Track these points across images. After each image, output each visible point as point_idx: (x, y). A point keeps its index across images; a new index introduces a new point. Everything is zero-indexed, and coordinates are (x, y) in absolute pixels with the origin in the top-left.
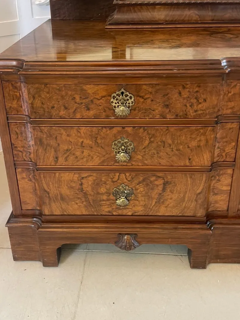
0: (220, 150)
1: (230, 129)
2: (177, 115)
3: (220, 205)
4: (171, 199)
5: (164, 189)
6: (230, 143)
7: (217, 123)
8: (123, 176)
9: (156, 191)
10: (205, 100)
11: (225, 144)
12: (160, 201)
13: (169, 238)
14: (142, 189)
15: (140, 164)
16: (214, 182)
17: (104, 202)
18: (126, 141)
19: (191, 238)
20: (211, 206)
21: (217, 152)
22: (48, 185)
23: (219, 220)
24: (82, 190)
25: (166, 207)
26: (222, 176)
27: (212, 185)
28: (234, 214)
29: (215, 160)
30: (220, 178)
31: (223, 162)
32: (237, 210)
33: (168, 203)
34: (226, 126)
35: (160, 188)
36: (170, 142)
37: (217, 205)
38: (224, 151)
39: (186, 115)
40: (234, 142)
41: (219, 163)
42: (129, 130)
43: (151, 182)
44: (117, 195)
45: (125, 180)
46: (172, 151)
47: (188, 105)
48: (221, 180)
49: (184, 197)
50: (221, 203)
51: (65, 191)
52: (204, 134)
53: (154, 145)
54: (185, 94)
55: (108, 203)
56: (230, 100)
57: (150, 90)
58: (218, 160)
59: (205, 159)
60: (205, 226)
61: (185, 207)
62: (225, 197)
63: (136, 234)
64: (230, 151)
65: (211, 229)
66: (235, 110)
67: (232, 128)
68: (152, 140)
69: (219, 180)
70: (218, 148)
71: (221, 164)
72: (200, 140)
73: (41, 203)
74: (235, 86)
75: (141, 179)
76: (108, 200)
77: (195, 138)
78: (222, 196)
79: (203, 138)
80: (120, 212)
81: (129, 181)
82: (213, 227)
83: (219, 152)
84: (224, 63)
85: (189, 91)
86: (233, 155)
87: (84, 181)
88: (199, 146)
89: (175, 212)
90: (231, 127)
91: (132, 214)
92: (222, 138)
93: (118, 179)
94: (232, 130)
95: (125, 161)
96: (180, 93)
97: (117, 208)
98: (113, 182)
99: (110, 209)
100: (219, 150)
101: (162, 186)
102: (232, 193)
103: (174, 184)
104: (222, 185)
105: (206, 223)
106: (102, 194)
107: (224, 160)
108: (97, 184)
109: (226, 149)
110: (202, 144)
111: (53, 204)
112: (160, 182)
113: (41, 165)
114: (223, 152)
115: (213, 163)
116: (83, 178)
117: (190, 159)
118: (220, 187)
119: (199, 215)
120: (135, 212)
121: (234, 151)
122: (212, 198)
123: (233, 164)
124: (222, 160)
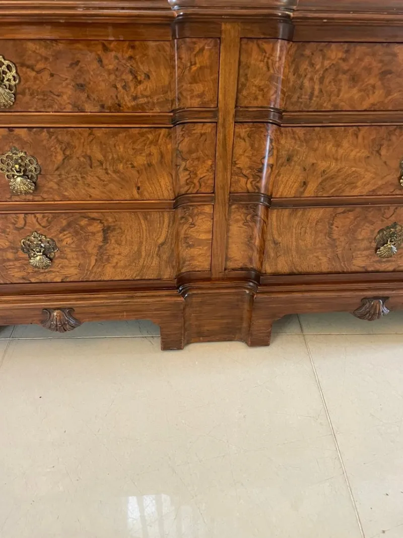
0: (189, 174)
1: (202, 135)
2: (103, 106)
3: (199, 262)
4: (119, 254)
5: (106, 239)
6: (204, 162)
7: (174, 122)
8: (31, 218)
9: (93, 243)
10: (148, 77)
11: (196, 162)
12: (103, 257)
13: (123, 312)
14: (69, 240)
15: (57, 198)
16: (185, 227)
17: (11, 263)
18: (22, 154)
19: (156, 310)
20: (185, 264)
21: (183, 176)
23: (198, 284)
25: (114, 267)
26: (197, 217)
27: (183, 232)
28: (221, 275)
29: (183, 191)
30: (194, 221)
31: (197, 193)
32: (223, 269)
33: (115, 261)
34: (194, 130)
35: (100, 237)
36: (100, 156)
37: (196, 263)
38: (196, 174)
39: (118, 107)
40: (211, 159)
41: (191, 195)
42: (23, 133)
43: (82, 228)
44: (28, 249)
45: (38, 226)
46: (107, 173)
47: (119, 86)
48: (196, 224)
49: (139, 251)
50: (200, 259)
52: (155, 142)
53: (74, 161)
54: (110, 63)
55: (18, 264)
56: (194, 80)
57: (43, 52)
58: (188, 190)
59: (163, 189)
60: (175, 292)
61: (143, 267)
62: (205, 250)
63: (71, 308)
64: (205, 175)
65: (183, 297)
66: (206, 100)
67: (205, 134)
68: (68, 153)
69: (193, 224)
70: (186, 169)
71: (193, 197)
72: (150, 154)
74: (202, 50)
75: (64, 223)
76: (17, 259)
77: (142, 150)
78: (200, 249)
79: (154, 150)
80: (41, 278)
81: (44, 227)
82: (188, 293)
83: (189, 177)
85: (116, 57)
86: (211, 182)
88: (150, 165)
89: (129, 274)
90: (203, 132)
91: (62, 280)
92: (190, 152)
93: (25, 225)
94: (204, 137)
95: (26, 193)
96: (100, 61)
97: (36, 272)
98: (18, 229)
99: (23, 274)
100: (187, 173)
101: (101, 234)
102: (214, 243)
103: (119, 231)
104: (198, 232)
105: (177, 287)
106: (4, 250)
107: (197, 191)
109: (198, 173)
110: (155, 159)
112: (97, 227)
114: (194, 176)
115: (178, 195)
117: (139, 188)
118: (194, 234)
119: (166, 277)
120: (66, 277)
121: (211, 175)
122: (185, 253)
123: (211, 198)
124: (195, 191)
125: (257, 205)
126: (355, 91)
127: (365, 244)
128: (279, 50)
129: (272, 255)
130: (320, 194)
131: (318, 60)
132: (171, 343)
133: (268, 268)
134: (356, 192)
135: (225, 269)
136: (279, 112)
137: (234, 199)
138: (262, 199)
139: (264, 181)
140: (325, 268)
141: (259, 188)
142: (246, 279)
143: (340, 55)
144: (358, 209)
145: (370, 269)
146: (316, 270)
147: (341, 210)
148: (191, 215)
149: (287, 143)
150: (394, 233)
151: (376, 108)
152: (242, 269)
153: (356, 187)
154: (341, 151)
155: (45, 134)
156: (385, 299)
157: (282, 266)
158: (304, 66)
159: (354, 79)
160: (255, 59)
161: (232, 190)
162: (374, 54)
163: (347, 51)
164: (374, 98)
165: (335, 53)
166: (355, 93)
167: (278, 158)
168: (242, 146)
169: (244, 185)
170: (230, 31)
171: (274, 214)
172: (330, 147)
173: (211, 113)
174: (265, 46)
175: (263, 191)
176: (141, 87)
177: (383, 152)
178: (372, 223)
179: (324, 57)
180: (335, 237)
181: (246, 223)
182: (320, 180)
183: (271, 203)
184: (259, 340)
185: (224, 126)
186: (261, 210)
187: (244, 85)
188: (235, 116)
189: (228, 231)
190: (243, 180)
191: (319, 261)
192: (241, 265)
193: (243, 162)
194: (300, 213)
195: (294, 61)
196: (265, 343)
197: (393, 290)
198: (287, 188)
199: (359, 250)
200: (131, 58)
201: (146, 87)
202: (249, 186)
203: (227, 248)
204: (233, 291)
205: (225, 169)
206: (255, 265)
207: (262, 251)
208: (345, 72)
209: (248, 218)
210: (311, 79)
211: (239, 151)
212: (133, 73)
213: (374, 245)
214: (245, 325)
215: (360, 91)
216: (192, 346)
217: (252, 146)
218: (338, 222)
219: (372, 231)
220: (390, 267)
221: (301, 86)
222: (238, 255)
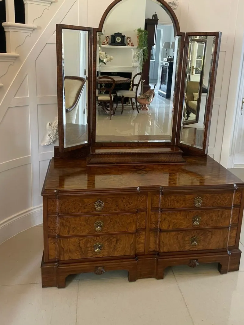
2: (121, 210)
4: (119, 247)
5: (116, 243)
6: (143, 220)
7: (137, 212)
8: (98, 238)
9: (113, 244)
10: (132, 203)
11: (141, 221)
12: (115, 249)
13: (118, 267)
14: (106, 244)
15: (106, 232)
16: (138, 238)
17: (89, 252)
18: (100, 221)
19: (128, 266)
20: (137, 250)
21: (138, 224)
22: (64, 245)
23: (141, 257)
24: (79, 246)
25: (117, 252)
27: (137, 240)
28: (147, 253)
29: (138, 228)
33: (118, 249)
34: (141, 213)
36: (119, 221)
37: (140, 249)
38: (141, 224)
39: (125, 210)
40: (145, 220)
42: (102, 216)
43: (111, 240)
44: (95, 247)
46: (120, 225)
47: (126, 205)
49: (125, 246)
51: (72, 247)
52: (132, 217)
53: (112, 222)
54: (124, 201)
55: (91, 252)
56: (142, 203)
57: (110, 200)
59: (133, 228)
60: (135, 259)
61: (126, 251)
62: (143, 245)
63: (104, 266)
64: (143, 224)
65: (137, 260)
67: (144, 214)
68: (111, 220)
69: (140, 237)
71: (140, 230)
72: (131, 220)
73: (60, 254)
74: (144, 197)
75: (106, 239)
77: (129, 219)
78: (141, 245)
80: (97, 256)
81: (101, 240)
84: (138, 189)
85: (126, 200)
86: (145, 226)
87: (81, 241)
88: (131, 222)
89: (121, 254)
91: (102, 256)
92: (140, 218)
93: (96, 240)
95: (100, 231)
96: (122, 201)
97: (95, 254)
98: (94, 241)
99: (92, 255)
101: (116, 242)
102: (146, 243)
103: (120, 240)
104: (141, 239)
105: (135, 258)
106: (89, 247)
110: (132, 221)
111: (65, 254)
112: (115, 239)
113: (61, 235)
115: (137, 230)
116: (80, 240)
117: (127, 228)
118: (140, 241)
119: (132, 254)
120: (104, 256)
121: (145, 224)
122: (137, 246)
123: (145, 230)
124: (141, 228)
125: (157, 231)
126: (178, 204)
127: (188, 242)
128: (161, 196)
129: (162, 246)
130: (173, 228)
131: (169, 199)
132: (132, 279)
133: (161, 251)
134: (182, 227)
135: (149, 251)
136: (161, 209)
137: (151, 230)
138: (159, 230)
139: (159, 225)
140: (178, 250)
141: (157, 227)
142: (155, 254)
143: (174, 197)
144: (184, 232)
145: (191, 250)
146: (175, 251)
147: (179, 232)
148: (140, 235)
149: (164, 216)
150: (195, 238)
151: (184, 207)
152: (153, 251)
153: (182, 226)
154: (177, 217)
155: (107, 216)
156: (197, 260)
157: (165, 249)
158: (166, 200)
159: (178, 202)
160: (155, 198)
161: (151, 227)
162: (181, 197)
163: (175, 197)
164: (183, 205)
165: (173, 197)
166: (178, 205)
167: (162, 219)
169: (154, 226)
170: (150, 193)
171: (162, 234)
172: (174, 216)
173: (145, 209)
174: (158, 196)
175: (159, 228)
176: (130, 205)
177: (188, 217)
178: (188, 235)
179: (170, 198)
180: (179, 240)
182: (173, 224)
183: (161, 231)
184: (160, 277)
185: (148, 212)
186: (158, 232)
187: (153, 203)
188: (151, 209)
189: (149, 239)
190: (153, 225)
191: (176, 248)
192: (153, 250)
193: (153, 220)
194: (169, 234)
195: (164, 199)
196: (162, 278)
197: (198, 256)
198: (165, 226)
199: (186, 244)
200: (129, 200)
201: (132, 205)
202: (155, 226)
203: (149, 244)
204: (151, 258)
205: (149, 221)
206: (158, 250)
207: (159, 245)
208: (175, 200)
209: (155, 235)
210: (168, 202)
211: (152, 218)
212: (129, 203)
213: (190, 242)
214: (155, 271)
215: (179, 204)
216: (138, 280)
217: (155, 216)
218: (179, 236)
219: (189, 238)
220: (196, 249)
221: (166, 203)
222: (152, 247)
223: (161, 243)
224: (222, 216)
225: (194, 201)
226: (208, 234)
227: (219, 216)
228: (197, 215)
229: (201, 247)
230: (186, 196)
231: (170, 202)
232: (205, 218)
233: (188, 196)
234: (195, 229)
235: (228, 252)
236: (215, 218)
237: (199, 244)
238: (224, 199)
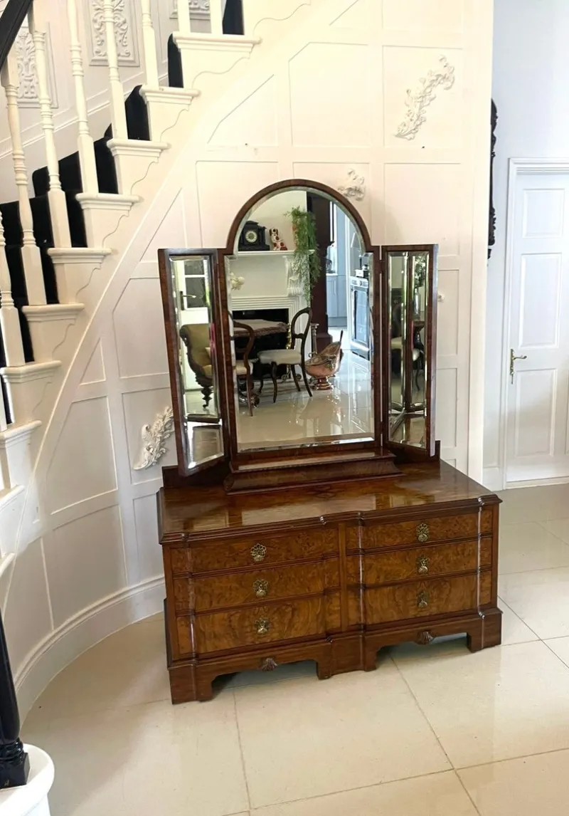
1: (334, 562)
2: (297, 557)
4: (299, 622)
5: (293, 615)
6: (335, 573)
7: (323, 559)
8: (261, 609)
9: (287, 618)
10: (313, 544)
11: (332, 574)
12: (291, 626)
13: (299, 655)
14: (276, 618)
15: (274, 597)
16: (328, 605)
18: (263, 580)
19: (316, 652)
20: (329, 625)
21: (326, 580)
22: (204, 627)
23: (337, 635)
24: (230, 626)
25: (296, 630)
26: (333, 599)
27: (327, 607)
28: (346, 629)
29: (326, 587)
30: (332, 601)
31: (332, 587)
33: (297, 626)
34: (331, 561)
35: (290, 614)
36: (293, 576)
37: (334, 624)
39: (302, 556)
40: (338, 572)
42: (265, 571)
43: (283, 611)
44: (258, 626)
45: (264, 612)
46: (296, 583)
47: (303, 549)
49: (308, 618)
51: (218, 629)
52: (316, 568)
53: (283, 580)
54: (300, 541)
55: (251, 634)
56: (329, 543)
58: (329, 586)
59: (318, 586)
60: (326, 640)
61: (309, 628)
62: (337, 616)
63: (275, 656)
64: (336, 579)
65: (330, 642)
66: (334, 549)
68: (281, 577)
69: (332, 603)
70: (328, 577)
71: (331, 589)
72: (314, 573)
73: (198, 643)
74: (332, 532)
75: (276, 609)
76: (251, 631)
77: (311, 572)
78: (335, 615)
79: (315, 571)
80: (262, 640)
81: (267, 612)
82: (332, 641)
83: (329, 580)
84: (322, 519)
85: (302, 540)
86: (338, 581)
87: (232, 618)
88: (314, 577)
89: (302, 633)
91: (271, 640)
92: (329, 570)
93: (258, 612)
95: (263, 596)
96: (297, 541)
97: (259, 638)
98: (254, 615)
102: (342, 611)
103: (299, 610)
104: (334, 606)
105: (326, 638)
106: (247, 627)
108: (242, 619)
109: (333, 578)
110: (316, 575)
111: (208, 642)
112: (290, 609)
113: (198, 610)
114: (331, 580)
115: (325, 590)
116: (232, 615)
117: (309, 588)
118: (333, 608)
119: (321, 632)
120: (273, 639)
121: (338, 578)
122: (329, 618)
123: (338, 589)
125: (359, 590)
127: (412, 603)
128: (360, 529)
129: (370, 614)
130: (386, 581)
131: (374, 531)
132: (324, 675)
133: (369, 622)
134: (401, 578)
135: (348, 626)
136: (363, 550)
137: (349, 588)
138: (362, 586)
139: (361, 578)
140: (396, 618)
141: (359, 582)
142: (360, 630)
143: (382, 528)
144: (404, 586)
145: (418, 616)
146: (392, 620)
147: (397, 587)
148: (331, 599)
149: (368, 561)
150: (423, 595)
151: (400, 544)
152: (356, 624)
153: (400, 576)
154: (390, 562)
155: (273, 570)
156: (429, 630)
157: (376, 619)
158: (370, 533)
159: (389, 536)
160: (351, 532)
161: (348, 584)
162: (394, 527)
163: (384, 527)
164: (398, 541)
165: (380, 528)
166: (391, 540)
167: (365, 568)
168: (350, 564)
169: (353, 581)
170: (341, 525)
171: (368, 592)
172: (385, 561)
173: (337, 553)
174: (355, 528)
176: (311, 548)
177: (408, 560)
178: (411, 592)
179: (376, 530)
180: (397, 600)
181: (355, 599)
182: (385, 575)
183: (366, 588)
184: (370, 667)
185: (342, 558)
186: (362, 592)
187: (348, 542)
188: (346, 553)
189: (347, 604)
190: (352, 579)
191: (393, 615)
192: (355, 622)
193: (351, 571)
194: (379, 591)
195: (366, 533)
196: (374, 668)
197: (432, 625)
198: (372, 580)
199: (410, 606)
200: (308, 539)
201: (313, 548)
202: (355, 581)
203: (348, 614)
204: (353, 637)
205: (344, 574)
206: (363, 621)
207: (365, 613)
208: (385, 533)
209: (356, 596)
210: (373, 537)
211: (349, 566)
212: (308, 544)
213: (416, 602)
214: (362, 658)
216: (336, 676)
217: (354, 564)
218: (397, 593)
219: (414, 595)
220: (427, 613)
221: (370, 540)
222: (354, 617)
223: (367, 607)
224: (463, 554)
225: (415, 532)
226: (445, 586)
227: (458, 554)
228: (423, 556)
229: (434, 610)
230: (401, 524)
231: (377, 537)
232: (437, 558)
233: (404, 524)
234: (423, 579)
235: (480, 613)
236: (452, 558)
237: (432, 604)
238: (464, 525)
